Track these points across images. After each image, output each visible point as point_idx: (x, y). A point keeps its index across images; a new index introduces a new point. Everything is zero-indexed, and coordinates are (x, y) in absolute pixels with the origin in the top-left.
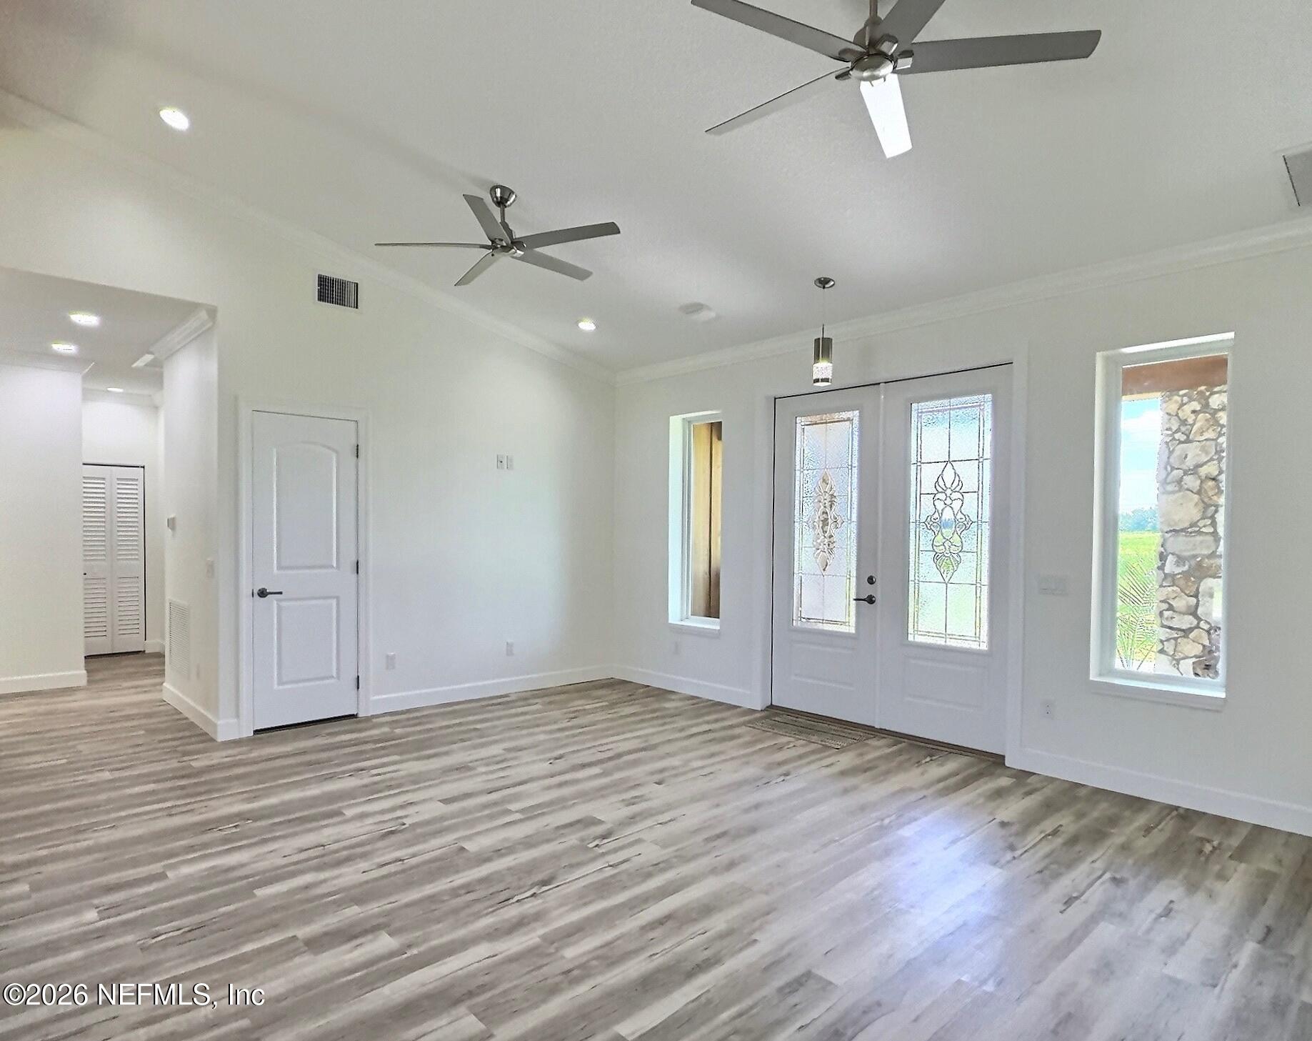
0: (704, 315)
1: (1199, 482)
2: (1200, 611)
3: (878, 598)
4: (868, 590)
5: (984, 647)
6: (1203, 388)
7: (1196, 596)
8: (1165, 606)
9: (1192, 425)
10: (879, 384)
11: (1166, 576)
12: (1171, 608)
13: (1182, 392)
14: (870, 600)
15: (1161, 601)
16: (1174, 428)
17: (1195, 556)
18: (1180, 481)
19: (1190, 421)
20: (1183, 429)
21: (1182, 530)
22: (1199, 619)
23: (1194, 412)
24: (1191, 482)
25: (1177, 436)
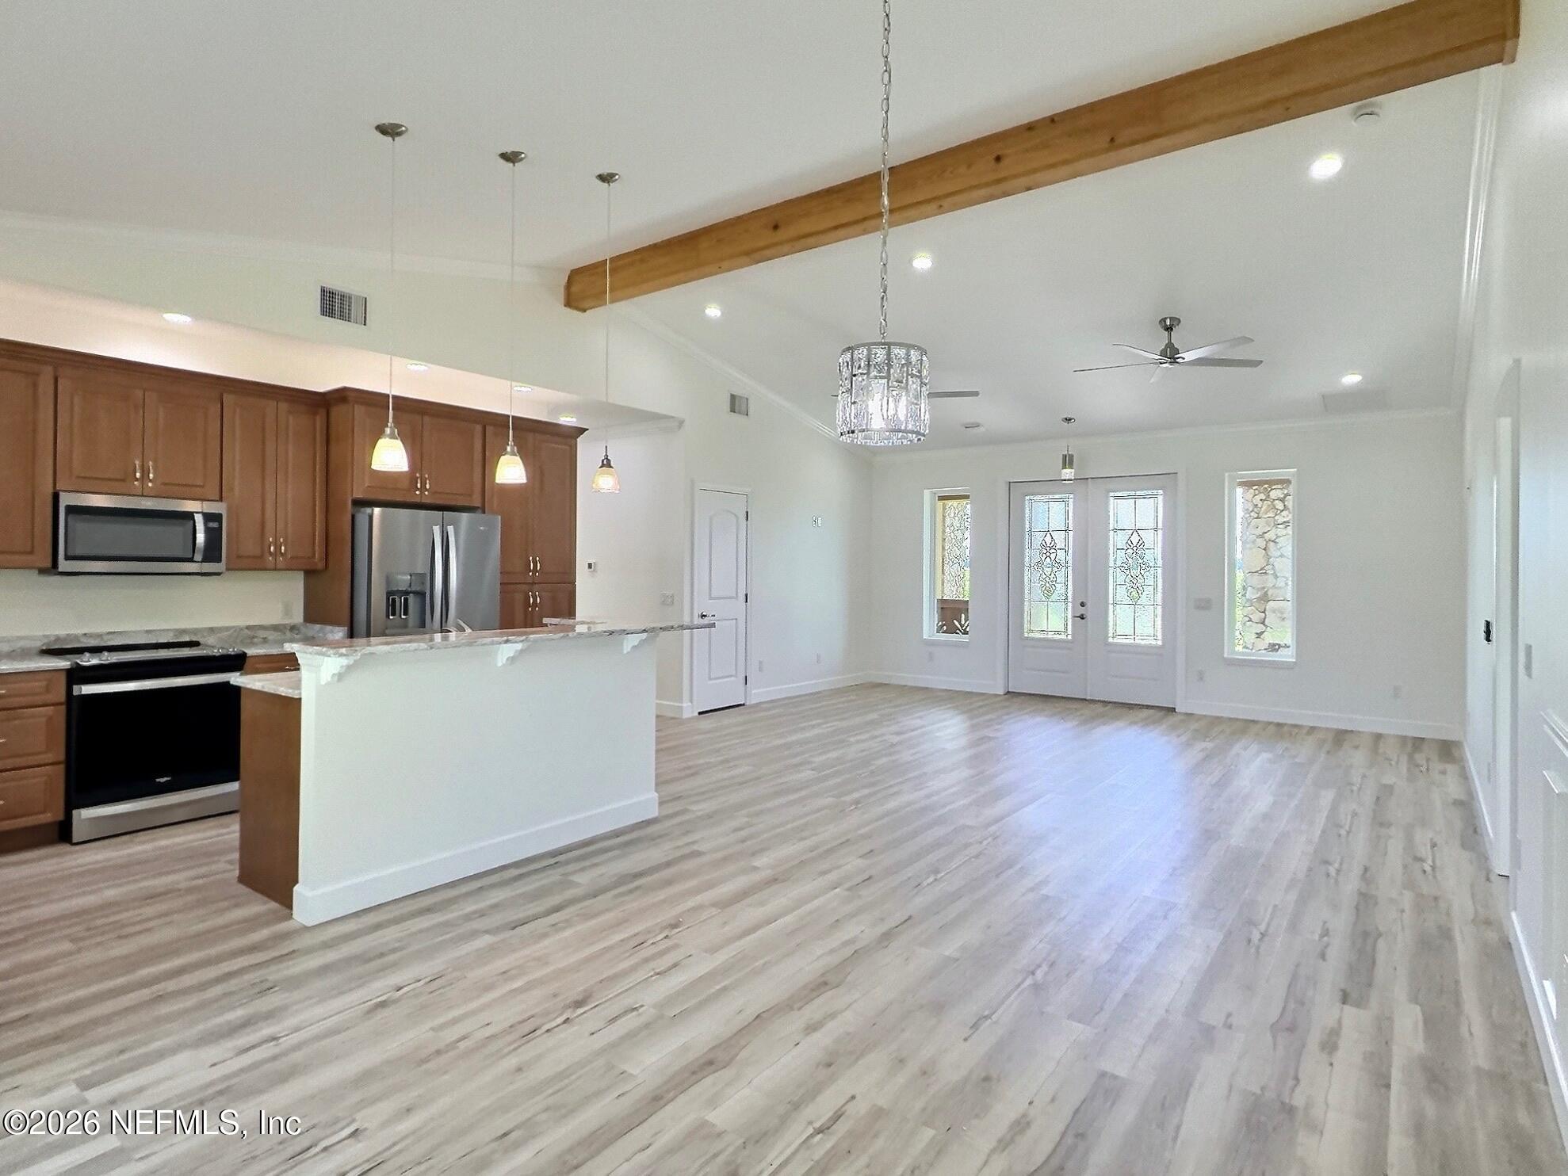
0: (982, 429)
1: (1265, 542)
2: (1266, 623)
3: (1089, 616)
4: (1081, 610)
5: (1160, 643)
6: (1266, 486)
7: (1264, 612)
8: (1247, 619)
9: (1261, 508)
10: (1087, 479)
11: (1248, 600)
12: (1250, 620)
13: (1255, 488)
14: (1082, 617)
15: (1246, 616)
16: (1251, 509)
17: (1264, 588)
18: (1254, 542)
19: (1260, 506)
20: (1256, 510)
21: (1257, 572)
22: (1267, 627)
23: (1261, 500)
24: (1261, 543)
25: (1252, 514)
